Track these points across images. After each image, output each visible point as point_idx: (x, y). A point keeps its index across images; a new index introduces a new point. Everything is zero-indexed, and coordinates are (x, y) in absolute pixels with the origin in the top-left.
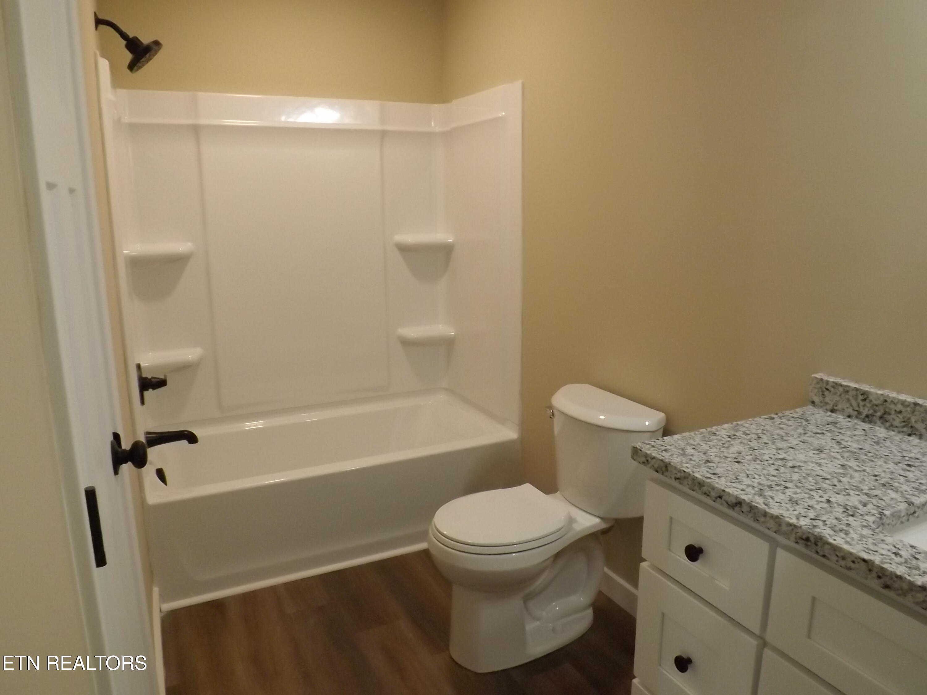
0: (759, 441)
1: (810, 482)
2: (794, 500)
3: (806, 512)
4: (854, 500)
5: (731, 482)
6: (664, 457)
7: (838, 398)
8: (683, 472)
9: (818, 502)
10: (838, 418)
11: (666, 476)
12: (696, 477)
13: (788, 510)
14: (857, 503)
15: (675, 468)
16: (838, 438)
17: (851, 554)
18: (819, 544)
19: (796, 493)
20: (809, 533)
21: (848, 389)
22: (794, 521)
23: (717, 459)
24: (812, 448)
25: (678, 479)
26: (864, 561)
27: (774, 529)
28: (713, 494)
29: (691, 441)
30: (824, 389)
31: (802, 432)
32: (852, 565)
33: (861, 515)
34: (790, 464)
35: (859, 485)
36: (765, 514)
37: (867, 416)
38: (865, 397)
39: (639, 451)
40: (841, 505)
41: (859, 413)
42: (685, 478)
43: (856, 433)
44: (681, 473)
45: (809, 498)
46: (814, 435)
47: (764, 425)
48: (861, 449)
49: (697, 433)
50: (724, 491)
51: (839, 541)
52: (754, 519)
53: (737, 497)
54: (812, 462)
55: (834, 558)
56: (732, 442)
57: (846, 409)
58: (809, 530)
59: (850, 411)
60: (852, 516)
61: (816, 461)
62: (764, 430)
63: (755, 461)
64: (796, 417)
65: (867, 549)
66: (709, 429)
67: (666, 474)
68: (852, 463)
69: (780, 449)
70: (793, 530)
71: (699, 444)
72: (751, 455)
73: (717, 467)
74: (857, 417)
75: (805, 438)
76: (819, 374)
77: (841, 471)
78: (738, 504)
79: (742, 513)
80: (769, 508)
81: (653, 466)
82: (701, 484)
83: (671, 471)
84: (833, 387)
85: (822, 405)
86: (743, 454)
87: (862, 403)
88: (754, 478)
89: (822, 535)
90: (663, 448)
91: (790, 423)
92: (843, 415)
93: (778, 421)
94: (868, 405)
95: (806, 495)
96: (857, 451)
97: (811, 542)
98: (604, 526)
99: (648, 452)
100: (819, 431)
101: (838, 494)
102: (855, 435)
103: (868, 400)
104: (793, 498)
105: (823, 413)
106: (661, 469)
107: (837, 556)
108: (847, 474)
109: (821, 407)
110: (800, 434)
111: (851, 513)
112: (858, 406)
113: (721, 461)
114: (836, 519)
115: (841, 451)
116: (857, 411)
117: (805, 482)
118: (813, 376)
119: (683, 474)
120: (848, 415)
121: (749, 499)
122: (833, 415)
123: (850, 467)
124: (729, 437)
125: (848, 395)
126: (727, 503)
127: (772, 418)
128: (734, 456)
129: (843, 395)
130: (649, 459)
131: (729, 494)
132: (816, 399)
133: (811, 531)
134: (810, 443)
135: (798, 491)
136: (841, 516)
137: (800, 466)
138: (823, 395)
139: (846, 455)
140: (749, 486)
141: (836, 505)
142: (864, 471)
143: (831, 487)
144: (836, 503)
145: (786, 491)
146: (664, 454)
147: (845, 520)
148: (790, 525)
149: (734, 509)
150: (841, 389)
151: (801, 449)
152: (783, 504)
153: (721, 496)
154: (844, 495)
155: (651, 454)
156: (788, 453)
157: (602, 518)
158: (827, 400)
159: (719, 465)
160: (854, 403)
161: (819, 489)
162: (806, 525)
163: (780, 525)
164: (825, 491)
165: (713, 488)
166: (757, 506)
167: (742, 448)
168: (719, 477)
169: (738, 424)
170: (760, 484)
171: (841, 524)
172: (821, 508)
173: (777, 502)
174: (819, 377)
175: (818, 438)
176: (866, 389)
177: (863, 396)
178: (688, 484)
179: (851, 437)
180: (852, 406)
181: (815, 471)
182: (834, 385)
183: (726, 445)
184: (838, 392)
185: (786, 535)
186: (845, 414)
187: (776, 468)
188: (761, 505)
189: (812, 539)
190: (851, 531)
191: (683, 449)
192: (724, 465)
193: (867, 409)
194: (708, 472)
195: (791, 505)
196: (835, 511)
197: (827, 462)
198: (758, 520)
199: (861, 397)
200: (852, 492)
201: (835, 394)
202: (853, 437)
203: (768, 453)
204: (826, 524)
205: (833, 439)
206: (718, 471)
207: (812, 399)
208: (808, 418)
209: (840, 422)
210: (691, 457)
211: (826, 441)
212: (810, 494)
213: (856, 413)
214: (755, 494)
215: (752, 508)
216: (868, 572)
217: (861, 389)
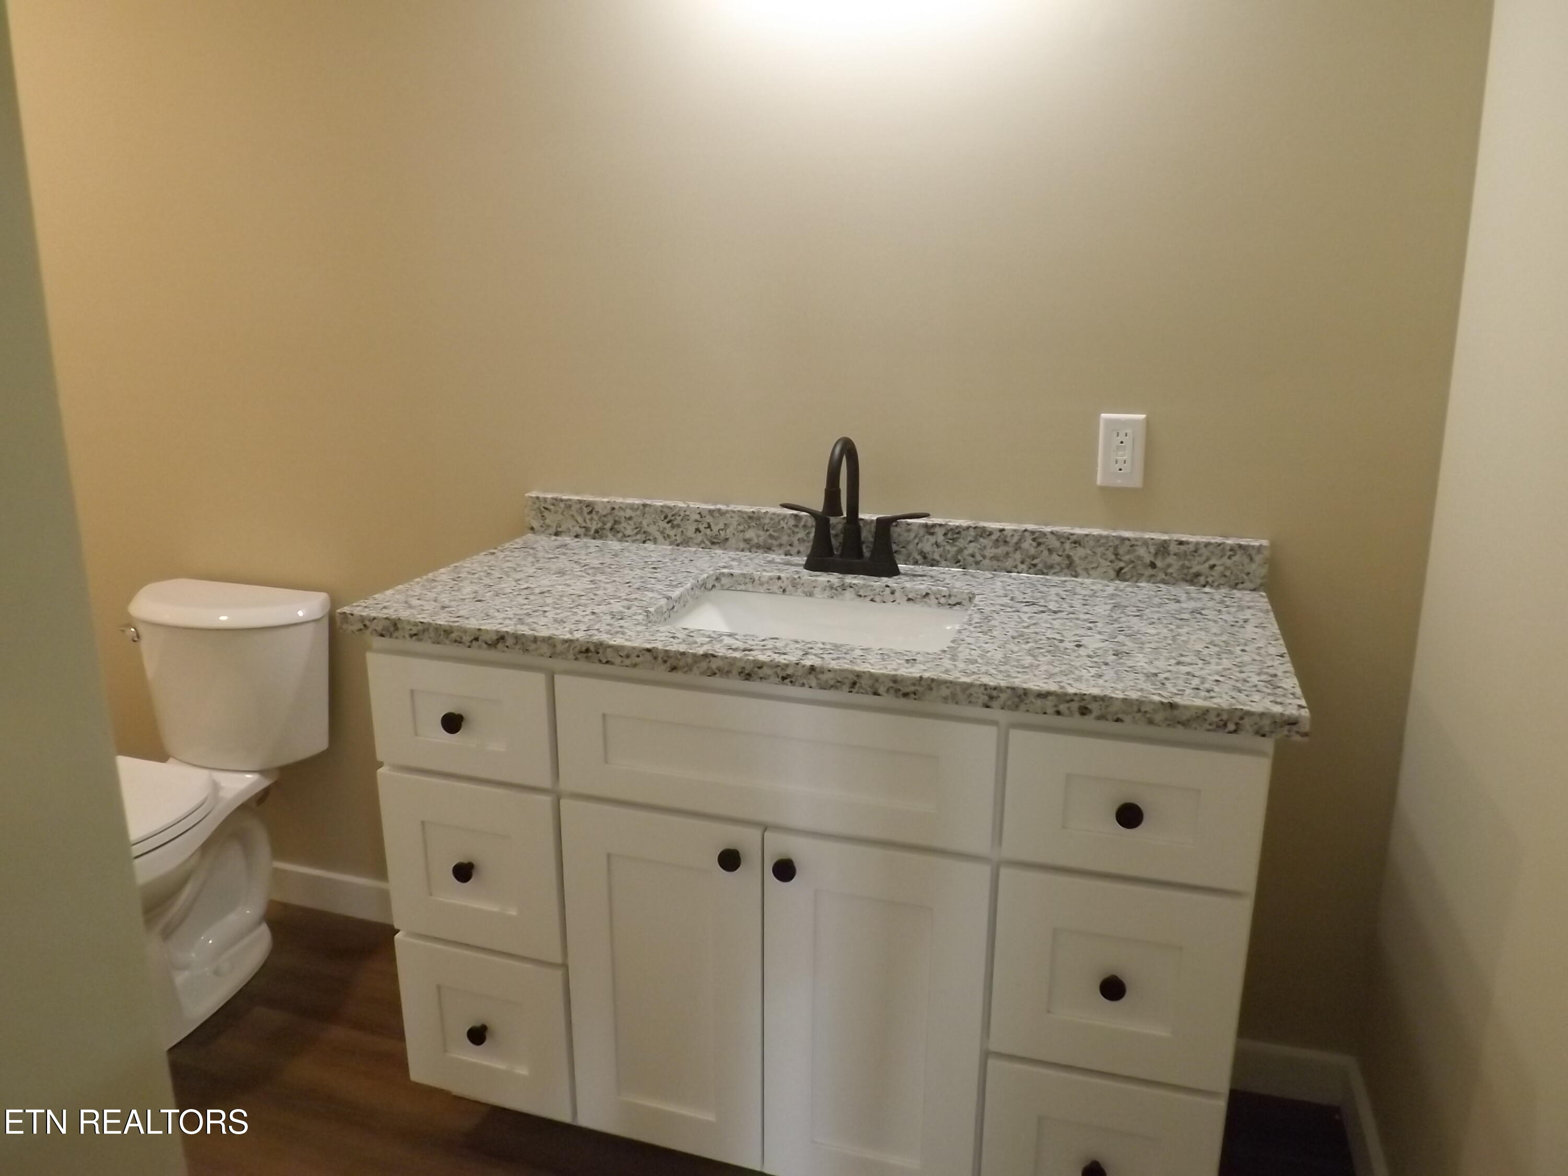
0: (492, 577)
1: (566, 602)
2: (559, 620)
3: (576, 626)
4: (617, 607)
5: (483, 620)
6: (387, 614)
7: (560, 517)
8: (420, 624)
9: (584, 616)
10: (566, 540)
11: (397, 638)
12: (440, 625)
13: (558, 629)
14: (621, 609)
15: (409, 622)
16: (575, 558)
17: (634, 648)
18: (600, 651)
19: (557, 614)
20: (588, 642)
21: (570, 503)
22: (568, 636)
23: (453, 603)
24: (552, 572)
25: (415, 635)
26: (649, 650)
27: (548, 654)
28: (467, 639)
29: (411, 593)
30: (543, 509)
31: (534, 560)
32: (638, 660)
33: (629, 617)
34: (537, 591)
35: (615, 594)
36: (535, 639)
37: (597, 532)
38: (591, 509)
39: (350, 616)
40: (607, 613)
41: (587, 529)
42: (424, 631)
43: (590, 551)
44: (417, 626)
45: (573, 615)
46: (548, 560)
47: (487, 561)
48: (602, 564)
49: (412, 583)
50: (479, 630)
51: (618, 641)
52: (523, 650)
53: (497, 632)
54: (559, 585)
55: (618, 660)
56: (461, 584)
57: (571, 528)
58: (587, 640)
59: (577, 529)
60: (621, 619)
61: (563, 583)
62: (491, 566)
63: (497, 596)
64: (519, 547)
65: (648, 640)
66: (425, 577)
67: (396, 634)
68: (600, 577)
69: (519, 580)
70: (569, 646)
71: (421, 594)
72: (490, 591)
73: (458, 610)
74: (586, 535)
75: (539, 565)
76: (533, 492)
77: (593, 586)
78: (501, 638)
79: (506, 649)
80: (537, 632)
81: (376, 630)
82: (448, 632)
83: (403, 629)
84: (553, 505)
85: (543, 529)
86: (481, 592)
87: (588, 517)
88: (507, 611)
89: (601, 640)
90: (381, 606)
91: (516, 554)
92: (570, 536)
93: (501, 555)
94: (595, 517)
95: (569, 614)
96: (600, 566)
97: (591, 652)
98: (266, 783)
99: (364, 614)
100: (552, 556)
101: (600, 605)
102: (590, 553)
103: (594, 513)
104: (558, 618)
105: (547, 538)
106: (388, 631)
107: (621, 656)
108: (600, 587)
109: (543, 532)
110: (533, 562)
111: (620, 618)
112: (585, 521)
113: (459, 604)
114: (608, 625)
115: (583, 569)
116: (584, 527)
117: (562, 603)
118: (527, 495)
119: (420, 627)
120: (575, 534)
121: (512, 629)
122: (559, 538)
123: (600, 581)
124: (453, 580)
125: (572, 510)
126: (486, 643)
127: (493, 553)
128: (472, 596)
129: (565, 513)
130: (367, 623)
131: (487, 631)
132: (535, 524)
133: (590, 640)
134: (547, 569)
135: (558, 611)
136: (612, 622)
137: (549, 591)
138: (543, 516)
139: (590, 571)
140: (505, 619)
141: (601, 614)
142: (614, 581)
143: (590, 602)
144: (601, 613)
145: (547, 614)
146: (385, 611)
147: (616, 624)
148: (566, 641)
149: (496, 648)
150: (562, 505)
151: (542, 575)
152: (550, 625)
153: (476, 637)
154: (605, 605)
155: (368, 615)
156: (530, 582)
157: (262, 772)
158: (548, 521)
159: (460, 608)
160: (580, 519)
161: (580, 605)
162: (582, 637)
163: (555, 646)
164: (585, 605)
165: (465, 631)
166: (523, 634)
167: (476, 588)
168: (467, 618)
169: (456, 566)
170: (515, 614)
171: (614, 628)
172: (589, 620)
173: (543, 625)
174: (534, 495)
175: (554, 563)
176: (591, 499)
177: (588, 508)
178: (430, 638)
179: (588, 555)
180: (577, 522)
181: (567, 591)
182: (554, 501)
183: (456, 588)
184: (559, 509)
185: (562, 655)
186: (571, 534)
187: (525, 597)
188: (528, 632)
189: (592, 648)
190: (626, 631)
191: (406, 602)
192: (465, 607)
193: (595, 523)
194: (451, 617)
195: (558, 624)
196: (604, 619)
197: (575, 581)
198: (527, 650)
199: (586, 510)
200: (612, 601)
201: (556, 512)
202: (590, 554)
203: (507, 585)
204: (601, 631)
205: (571, 560)
206: (461, 613)
207: (530, 524)
208: (534, 546)
209: (569, 544)
210: (421, 607)
211: (563, 562)
212: (572, 612)
213: (583, 530)
214: (516, 624)
215: (518, 638)
216: (653, 661)
217: (585, 500)
